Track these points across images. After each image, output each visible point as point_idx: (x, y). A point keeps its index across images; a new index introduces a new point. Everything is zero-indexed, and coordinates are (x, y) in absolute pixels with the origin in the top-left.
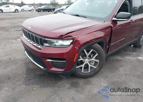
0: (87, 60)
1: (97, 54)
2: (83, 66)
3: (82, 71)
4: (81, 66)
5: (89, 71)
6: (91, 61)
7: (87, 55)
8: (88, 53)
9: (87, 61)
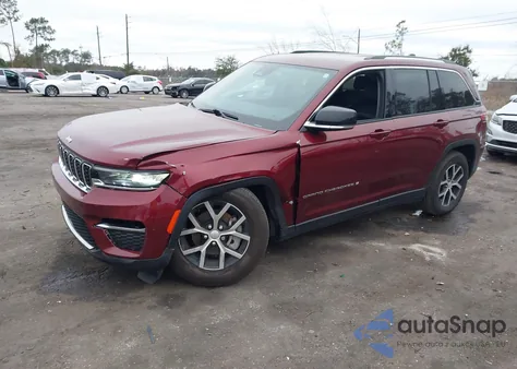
0: (215, 232)
1: (243, 218)
2: (203, 249)
3: (201, 265)
4: (197, 249)
5: (222, 266)
6: (227, 237)
7: (216, 218)
8: (217, 213)
9: (214, 236)
